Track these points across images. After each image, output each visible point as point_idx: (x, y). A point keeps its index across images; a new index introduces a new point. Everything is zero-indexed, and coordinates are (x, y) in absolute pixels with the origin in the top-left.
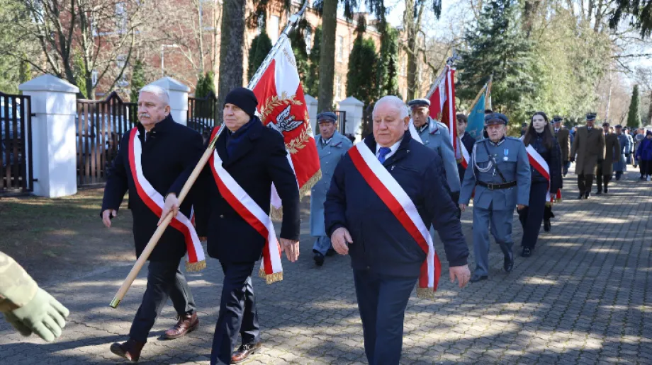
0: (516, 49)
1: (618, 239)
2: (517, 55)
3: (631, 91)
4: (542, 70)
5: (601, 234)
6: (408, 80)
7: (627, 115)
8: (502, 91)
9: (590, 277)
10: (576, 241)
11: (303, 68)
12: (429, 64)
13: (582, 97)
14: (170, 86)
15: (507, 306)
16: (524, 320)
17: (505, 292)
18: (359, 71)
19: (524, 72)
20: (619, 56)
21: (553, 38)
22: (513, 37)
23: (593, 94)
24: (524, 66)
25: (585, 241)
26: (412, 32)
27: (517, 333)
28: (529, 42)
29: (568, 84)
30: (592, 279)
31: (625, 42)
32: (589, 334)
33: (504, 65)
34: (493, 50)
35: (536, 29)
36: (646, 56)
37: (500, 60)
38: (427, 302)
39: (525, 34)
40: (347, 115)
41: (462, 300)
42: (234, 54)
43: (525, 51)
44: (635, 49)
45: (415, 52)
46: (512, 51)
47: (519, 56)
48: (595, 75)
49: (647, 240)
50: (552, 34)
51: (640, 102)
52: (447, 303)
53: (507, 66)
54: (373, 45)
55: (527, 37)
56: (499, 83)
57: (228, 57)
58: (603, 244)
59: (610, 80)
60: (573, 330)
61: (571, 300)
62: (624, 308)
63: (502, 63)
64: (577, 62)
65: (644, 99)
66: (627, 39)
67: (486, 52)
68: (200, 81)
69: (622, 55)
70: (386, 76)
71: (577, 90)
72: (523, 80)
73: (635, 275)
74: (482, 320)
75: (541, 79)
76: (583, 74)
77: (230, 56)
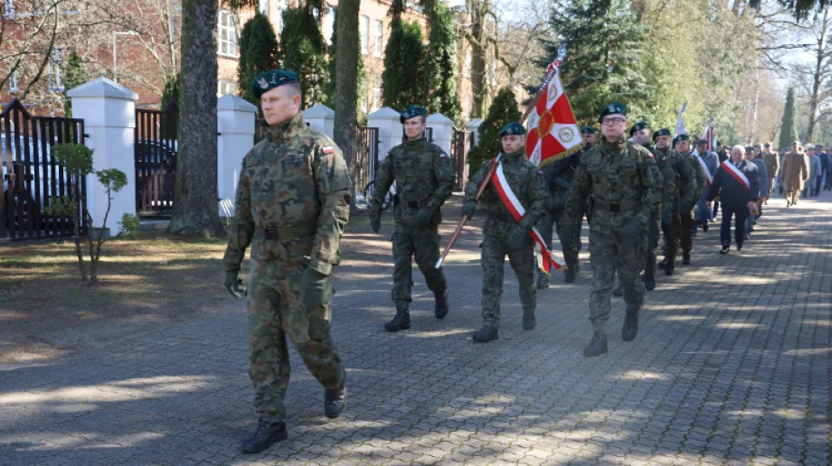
0: (622, 38)
1: (757, 308)
2: (624, 46)
3: (785, 97)
4: (661, 67)
5: (734, 301)
6: (473, 82)
7: (780, 130)
8: (603, 98)
9: (714, 366)
10: (697, 312)
11: (319, 66)
12: (503, 60)
13: (716, 105)
14: (106, 91)
15: (586, 416)
16: (609, 437)
17: (586, 393)
18: (400, 69)
19: (635, 70)
20: (768, 48)
21: (674, 22)
22: (618, 21)
23: (733, 101)
24: (634, 62)
25: (711, 312)
26: (478, 15)
27: (597, 459)
28: (640, 27)
29: (696, 87)
30: (716, 369)
31: (775, 29)
32: (704, 456)
33: (606, 60)
34: (591, 39)
35: (652, 9)
36: (804, 48)
37: (600, 53)
38: (467, 413)
39: (635, 17)
40: (380, 133)
41: (521, 409)
42: (202, 43)
43: (635, 41)
44: (788, 37)
45: (483, 43)
46: (616, 40)
47: (627, 47)
48: (735, 74)
49: (799, 308)
50: (673, 17)
51: (797, 111)
52: (498, 415)
53: (609, 62)
54: (419, 32)
55: (638, 20)
56: (598, 85)
57: (194, 47)
58: (735, 316)
59: (756, 82)
60: (680, 452)
61: (682, 402)
62: (758, 413)
63: (603, 57)
64: (708, 56)
65: (803, 107)
66: (779, 24)
67: (581, 42)
68: (168, 86)
69: (772, 45)
70: (438, 76)
71: (710, 95)
72: (633, 81)
73: (777, 362)
74: (547, 440)
75: (660, 81)
76: (717, 73)
77: (197, 47)
